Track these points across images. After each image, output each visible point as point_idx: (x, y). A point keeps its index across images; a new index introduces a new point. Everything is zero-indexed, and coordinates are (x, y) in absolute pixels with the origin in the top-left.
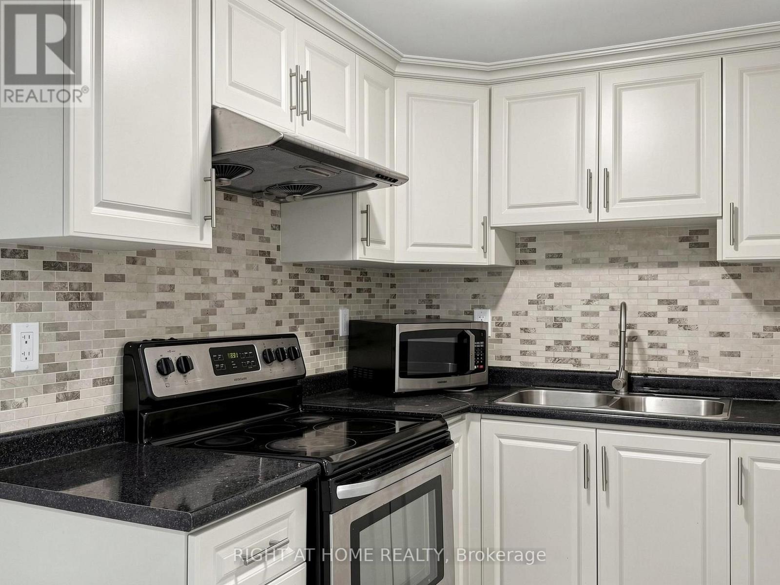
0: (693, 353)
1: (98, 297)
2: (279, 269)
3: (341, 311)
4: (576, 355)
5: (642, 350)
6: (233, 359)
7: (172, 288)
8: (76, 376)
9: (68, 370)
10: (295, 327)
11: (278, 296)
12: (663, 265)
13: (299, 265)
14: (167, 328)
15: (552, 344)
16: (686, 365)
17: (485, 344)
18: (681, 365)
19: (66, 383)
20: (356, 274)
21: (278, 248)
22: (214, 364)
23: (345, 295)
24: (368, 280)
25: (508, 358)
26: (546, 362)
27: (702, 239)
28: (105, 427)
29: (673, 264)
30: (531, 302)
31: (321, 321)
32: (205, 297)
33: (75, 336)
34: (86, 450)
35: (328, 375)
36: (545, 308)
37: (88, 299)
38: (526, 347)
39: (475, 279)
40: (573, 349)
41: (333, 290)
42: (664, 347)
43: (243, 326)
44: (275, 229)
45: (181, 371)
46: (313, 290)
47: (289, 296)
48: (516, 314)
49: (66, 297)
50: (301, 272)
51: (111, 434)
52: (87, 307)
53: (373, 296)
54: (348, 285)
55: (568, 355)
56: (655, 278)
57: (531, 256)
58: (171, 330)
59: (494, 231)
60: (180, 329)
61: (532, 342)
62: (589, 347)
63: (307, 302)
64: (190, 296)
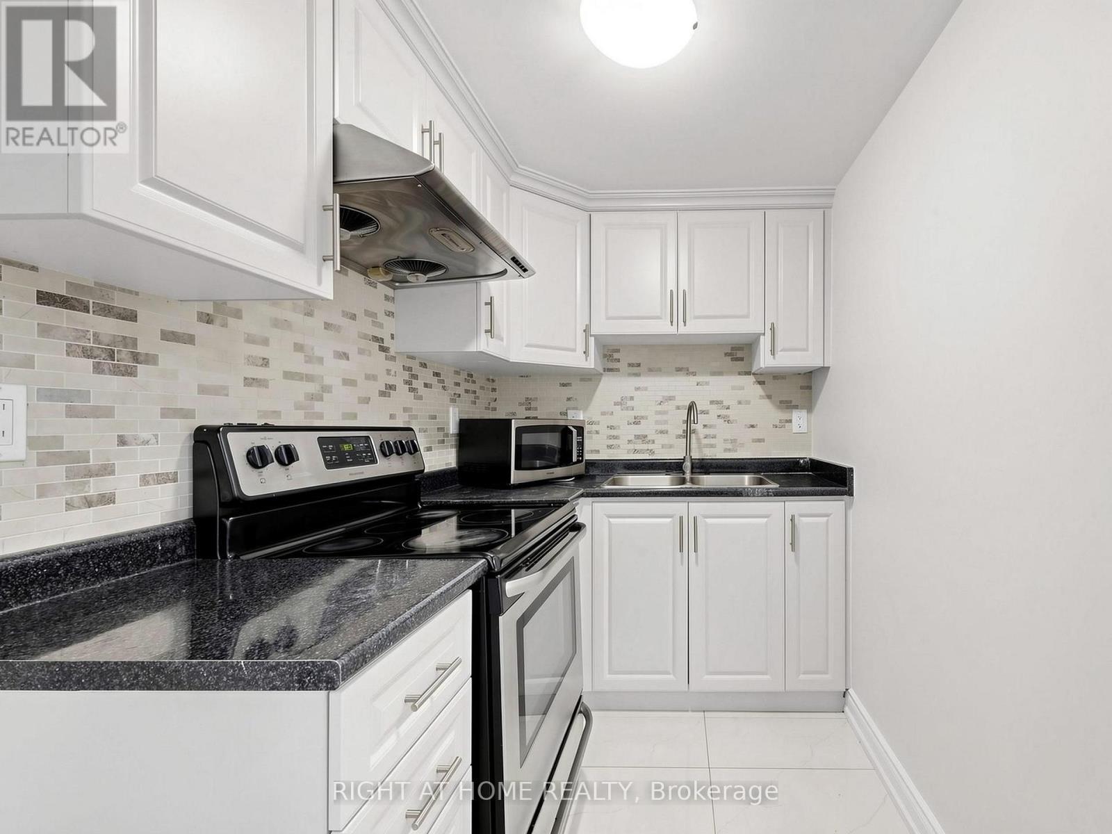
0: (734, 441)
1: (151, 359)
2: (393, 358)
3: (451, 409)
4: (651, 446)
5: (698, 439)
6: (347, 452)
7: (265, 362)
8: (107, 470)
9: (91, 461)
10: (409, 421)
11: (391, 387)
12: (714, 374)
13: (412, 358)
14: (258, 411)
15: (632, 437)
16: (729, 450)
17: (583, 439)
18: (726, 450)
19: (89, 482)
20: (464, 375)
21: (392, 337)
22: (324, 455)
23: (455, 394)
24: (474, 382)
25: (598, 452)
26: (628, 453)
27: (739, 354)
28: (161, 542)
29: (720, 373)
30: (616, 404)
31: (434, 417)
32: (309, 378)
33: (107, 412)
34: (127, 577)
35: (440, 472)
36: (627, 409)
37: (131, 360)
38: (611, 442)
39: (568, 384)
40: (648, 442)
41: (444, 388)
42: (714, 437)
43: (355, 416)
44: (388, 315)
45: (281, 463)
46: (426, 385)
47: (402, 388)
48: (603, 414)
49: (87, 353)
50: (415, 365)
51: (174, 551)
52: (130, 372)
53: (477, 398)
54: (457, 384)
55: (645, 447)
56: (707, 383)
57: (615, 365)
58: (265, 414)
59: (593, 338)
60: (277, 414)
61: (616, 437)
62: (661, 439)
63: (420, 398)
64: (288, 375)
